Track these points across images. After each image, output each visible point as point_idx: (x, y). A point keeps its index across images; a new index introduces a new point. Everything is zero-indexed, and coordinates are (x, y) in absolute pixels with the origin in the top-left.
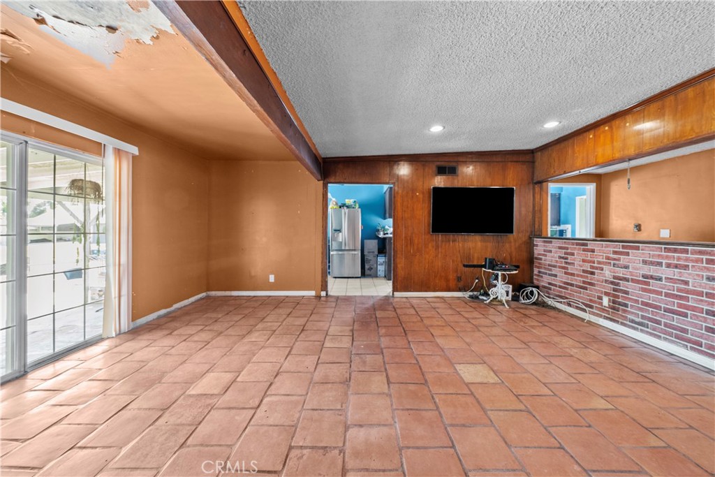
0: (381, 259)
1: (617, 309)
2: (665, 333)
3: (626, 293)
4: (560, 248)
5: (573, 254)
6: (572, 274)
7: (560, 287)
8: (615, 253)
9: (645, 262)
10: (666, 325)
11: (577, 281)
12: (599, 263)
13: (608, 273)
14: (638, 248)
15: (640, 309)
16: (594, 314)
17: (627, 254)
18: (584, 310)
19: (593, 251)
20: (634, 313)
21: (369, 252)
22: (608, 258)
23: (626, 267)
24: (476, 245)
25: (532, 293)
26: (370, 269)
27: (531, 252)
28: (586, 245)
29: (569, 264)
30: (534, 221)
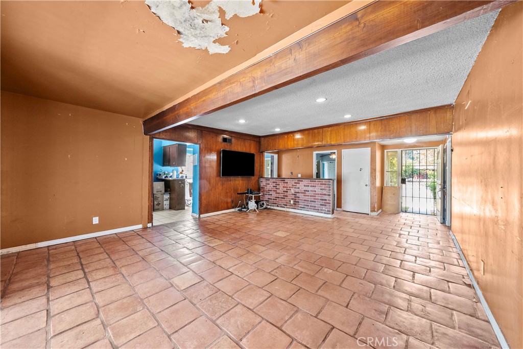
0: (167, 196)
1: (296, 204)
2: (310, 209)
3: (299, 197)
4: (273, 182)
5: (279, 185)
6: (279, 193)
7: (274, 199)
8: (295, 183)
9: (304, 186)
10: (311, 206)
11: (281, 196)
12: (290, 187)
13: (293, 191)
14: (302, 181)
15: (303, 203)
16: (288, 208)
17: (299, 183)
18: (284, 207)
19: (287, 183)
20: (301, 204)
21: (157, 192)
22: (293, 185)
23: (299, 188)
24: (239, 183)
25: (263, 204)
26: (158, 204)
27: (259, 185)
28: (284, 180)
29: (278, 189)
30: (260, 170)
